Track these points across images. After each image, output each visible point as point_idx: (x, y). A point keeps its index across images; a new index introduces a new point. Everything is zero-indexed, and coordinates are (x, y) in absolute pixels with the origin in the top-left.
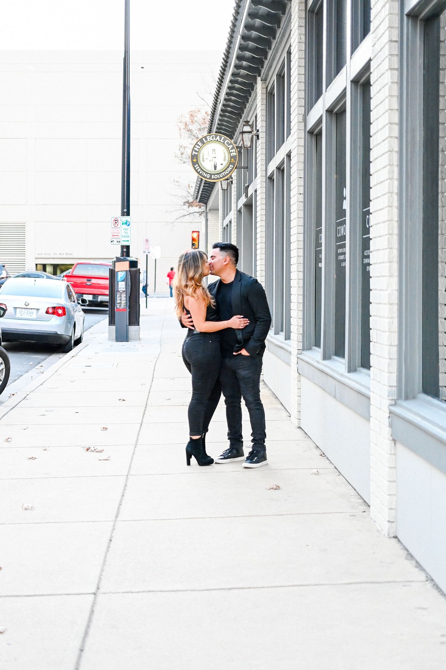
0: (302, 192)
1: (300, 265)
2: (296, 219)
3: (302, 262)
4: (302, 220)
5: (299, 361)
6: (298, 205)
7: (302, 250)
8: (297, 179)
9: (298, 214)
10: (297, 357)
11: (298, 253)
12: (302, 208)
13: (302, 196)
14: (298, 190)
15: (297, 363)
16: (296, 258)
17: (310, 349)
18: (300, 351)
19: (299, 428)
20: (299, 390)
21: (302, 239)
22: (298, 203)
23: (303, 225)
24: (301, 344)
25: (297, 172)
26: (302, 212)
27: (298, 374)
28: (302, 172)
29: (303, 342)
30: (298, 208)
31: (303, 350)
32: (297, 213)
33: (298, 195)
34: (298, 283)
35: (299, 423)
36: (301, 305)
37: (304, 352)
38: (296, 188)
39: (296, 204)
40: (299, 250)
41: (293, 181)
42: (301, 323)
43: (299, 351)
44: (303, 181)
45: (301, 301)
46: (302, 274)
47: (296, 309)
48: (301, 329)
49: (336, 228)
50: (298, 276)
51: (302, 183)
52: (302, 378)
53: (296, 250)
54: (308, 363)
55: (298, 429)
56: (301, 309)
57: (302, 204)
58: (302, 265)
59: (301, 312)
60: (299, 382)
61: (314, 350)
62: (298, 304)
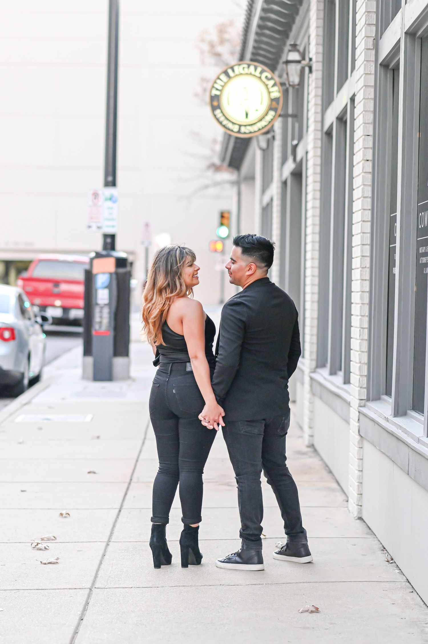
0: (370, 158)
1: (365, 270)
2: (361, 199)
3: (368, 265)
4: (369, 200)
5: (362, 417)
6: (363, 177)
7: (368, 248)
8: (363, 137)
9: (363, 191)
10: (359, 412)
11: (362, 251)
12: (370, 183)
13: (370, 164)
14: (364, 155)
15: (359, 420)
16: (359, 259)
17: (377, 398)
18: (363, 401)
19: (360, 519)
20: (361, 461)
21: (369, 230)
22: (363, 174)
23: (370, 208)
24: (365, 390)
25: (363, 126)
26: (370, 188)
27: (358, 437)
28: (371, 127)
29: (368, 388)
30: (363, 181)
31: (368, 400)
32: (361, 190)
33: (363, 162)
34: (362, 298)
35: (360, 511)
36: (366, 331)
37: (369, 404)
38: (362, 151)
39: (361, 176)
40: (365, 247)
41: (358, 140)
42: (365, 359)
43: (361, 401)
44: (372, 141)
45: (366, 325)
46: (367, 283)
47: (358, 338)
48: (365, 368)
49: (418, 215)
50: (362, 286)
51: (371, 144)
52: (366, 445)
53: (359, 247)
54: (373, 420)
55: (358, 521)
56: (366, 337)
57: (370, 176)
58: (368, 270)
59: (366, 342)
60: (361, 449)
61: (384, 400)
62: (362, 330)
